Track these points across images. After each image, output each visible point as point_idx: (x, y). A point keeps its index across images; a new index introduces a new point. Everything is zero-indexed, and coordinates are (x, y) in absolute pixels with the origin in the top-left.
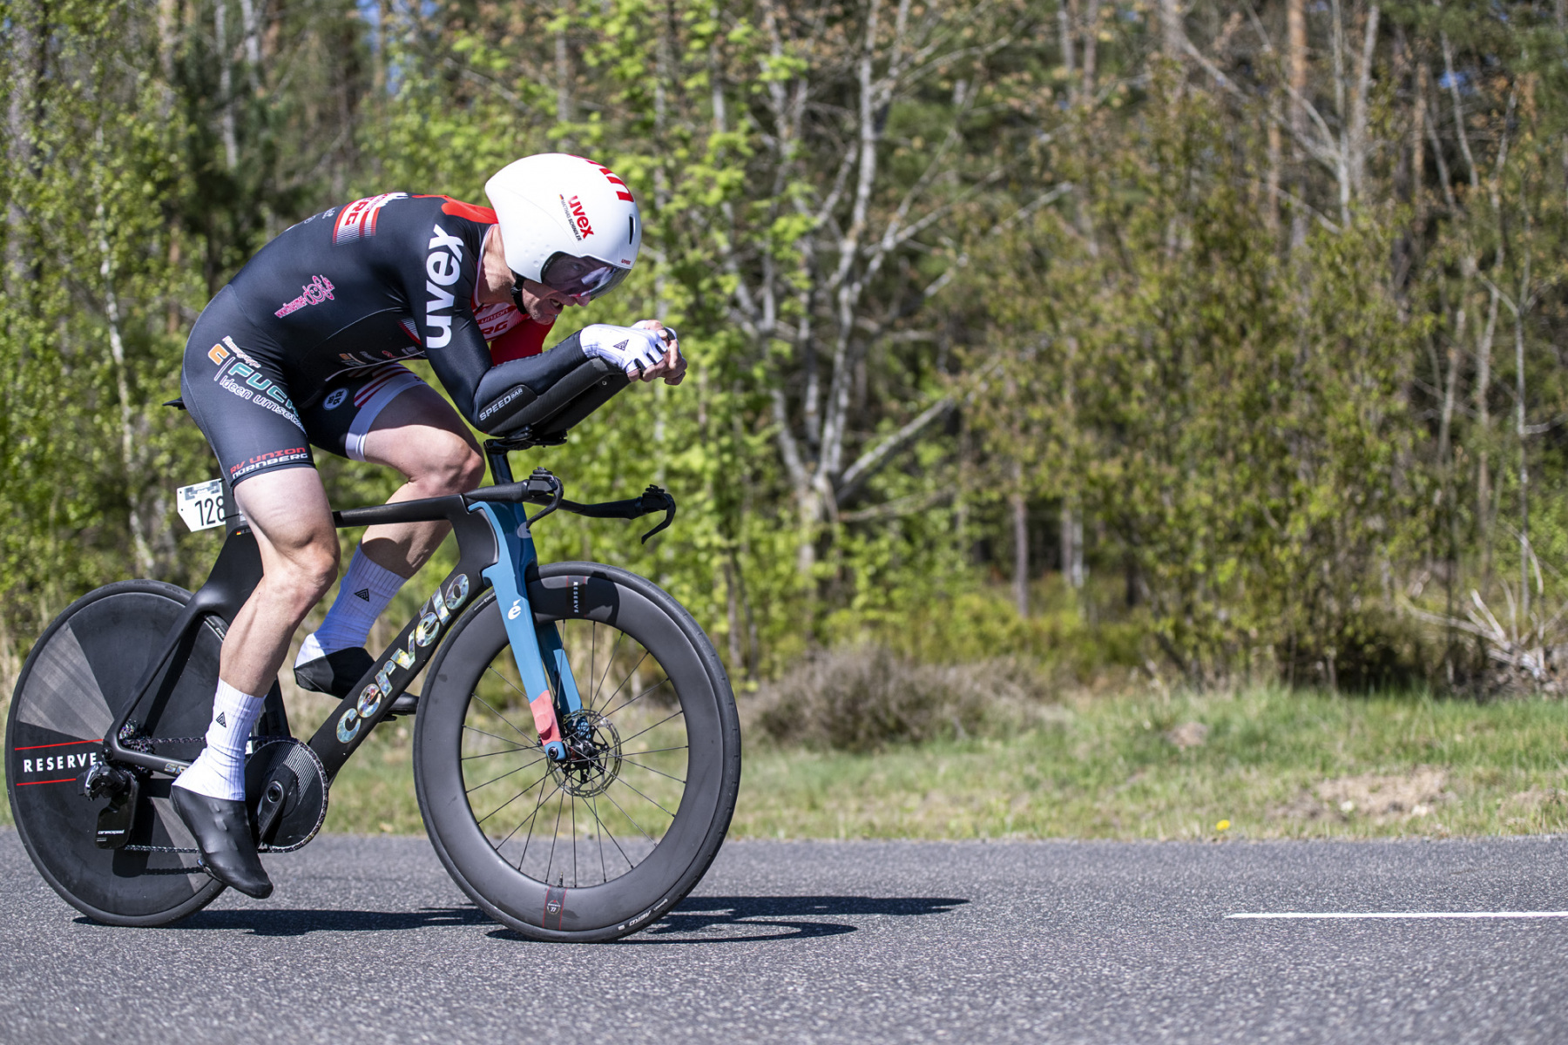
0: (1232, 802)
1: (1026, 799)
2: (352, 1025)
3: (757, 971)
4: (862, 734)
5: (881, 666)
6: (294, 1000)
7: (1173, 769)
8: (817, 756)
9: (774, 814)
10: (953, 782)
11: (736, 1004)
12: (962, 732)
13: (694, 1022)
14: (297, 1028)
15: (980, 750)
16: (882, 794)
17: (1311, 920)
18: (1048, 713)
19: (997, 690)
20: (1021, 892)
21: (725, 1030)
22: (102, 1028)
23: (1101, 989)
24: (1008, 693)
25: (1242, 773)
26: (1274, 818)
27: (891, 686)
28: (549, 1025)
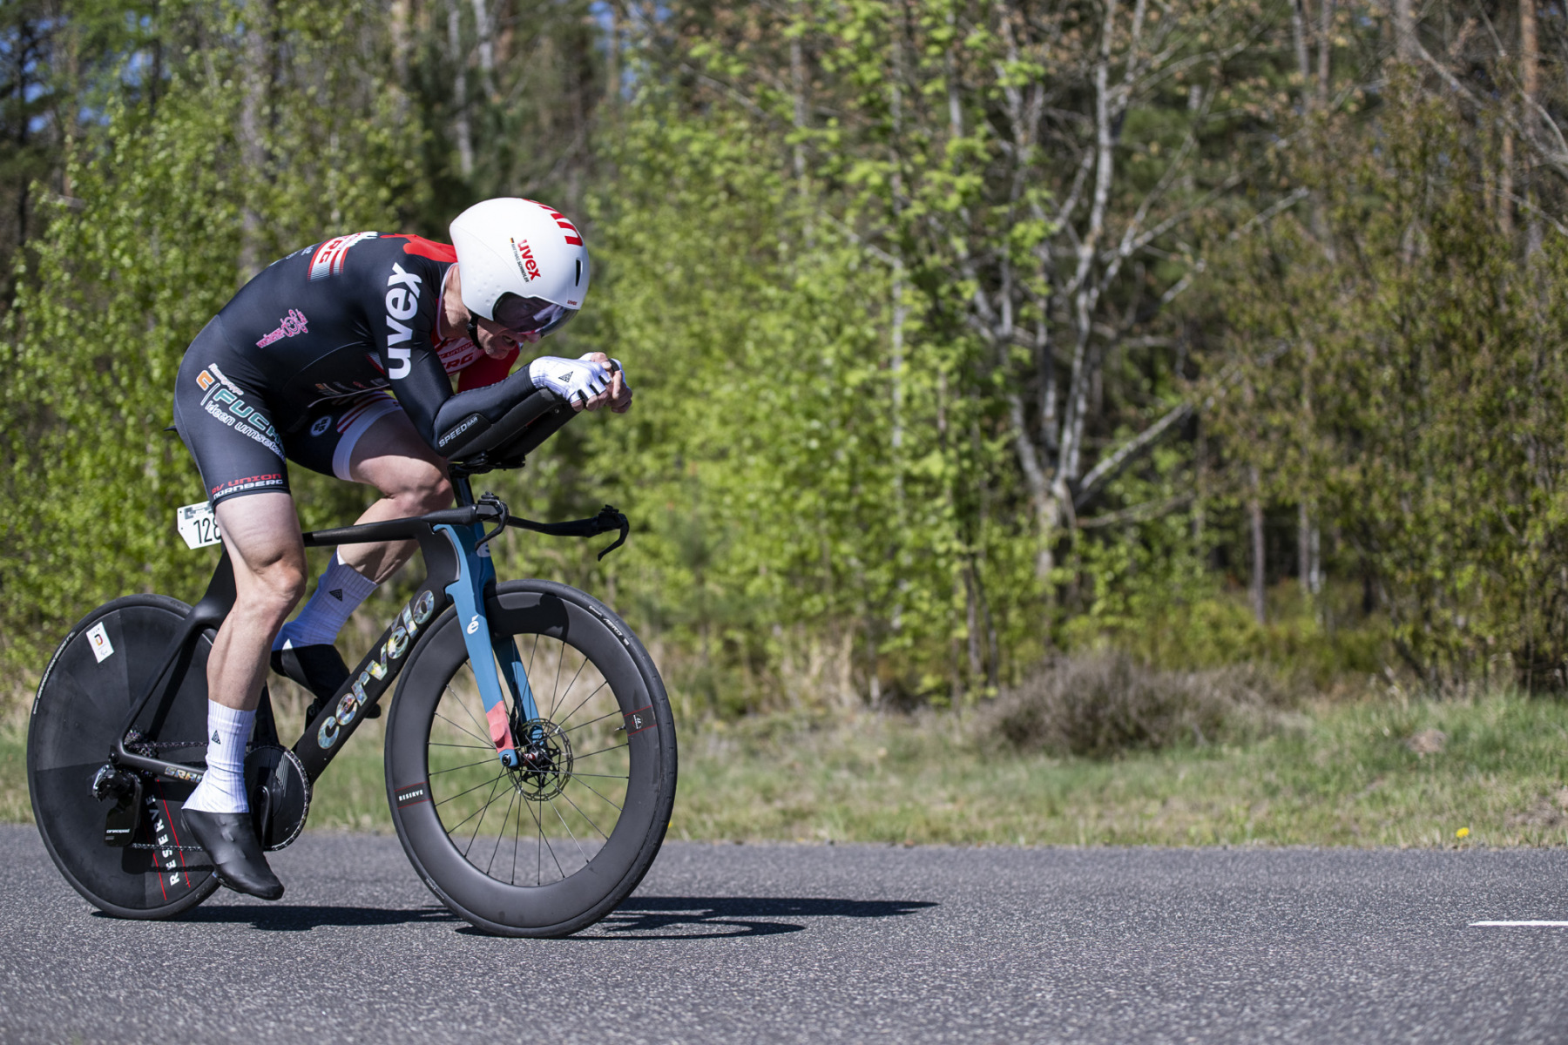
0: (1471, 809)
1: (1266, 806)
2: (601, 1030)
3: (1005, 977)
4: (1101, 740)
5: (1121, 672)
6: (541, 1005)
7: (1413, 777)
8: (1057, 762)
9: (1014, 820)
10: (1193, 789)
11: (985, 1010)
12: (1201, 739)
13: (943, 1029)
14: (546, 1033)
15: (1221, 756)
16: (1123, 801)
17: (1556, 928)
18: (1287, 720)
19: (1236, 697)
20: (1265, 898)
21: (975, 1036)
22: (350, 1032)
23: (1349, 997)
24: (1247, 699)
25: (1481, 780)
26: (1513, 826)
27: (1131, 692)
28: (799, 1031)
